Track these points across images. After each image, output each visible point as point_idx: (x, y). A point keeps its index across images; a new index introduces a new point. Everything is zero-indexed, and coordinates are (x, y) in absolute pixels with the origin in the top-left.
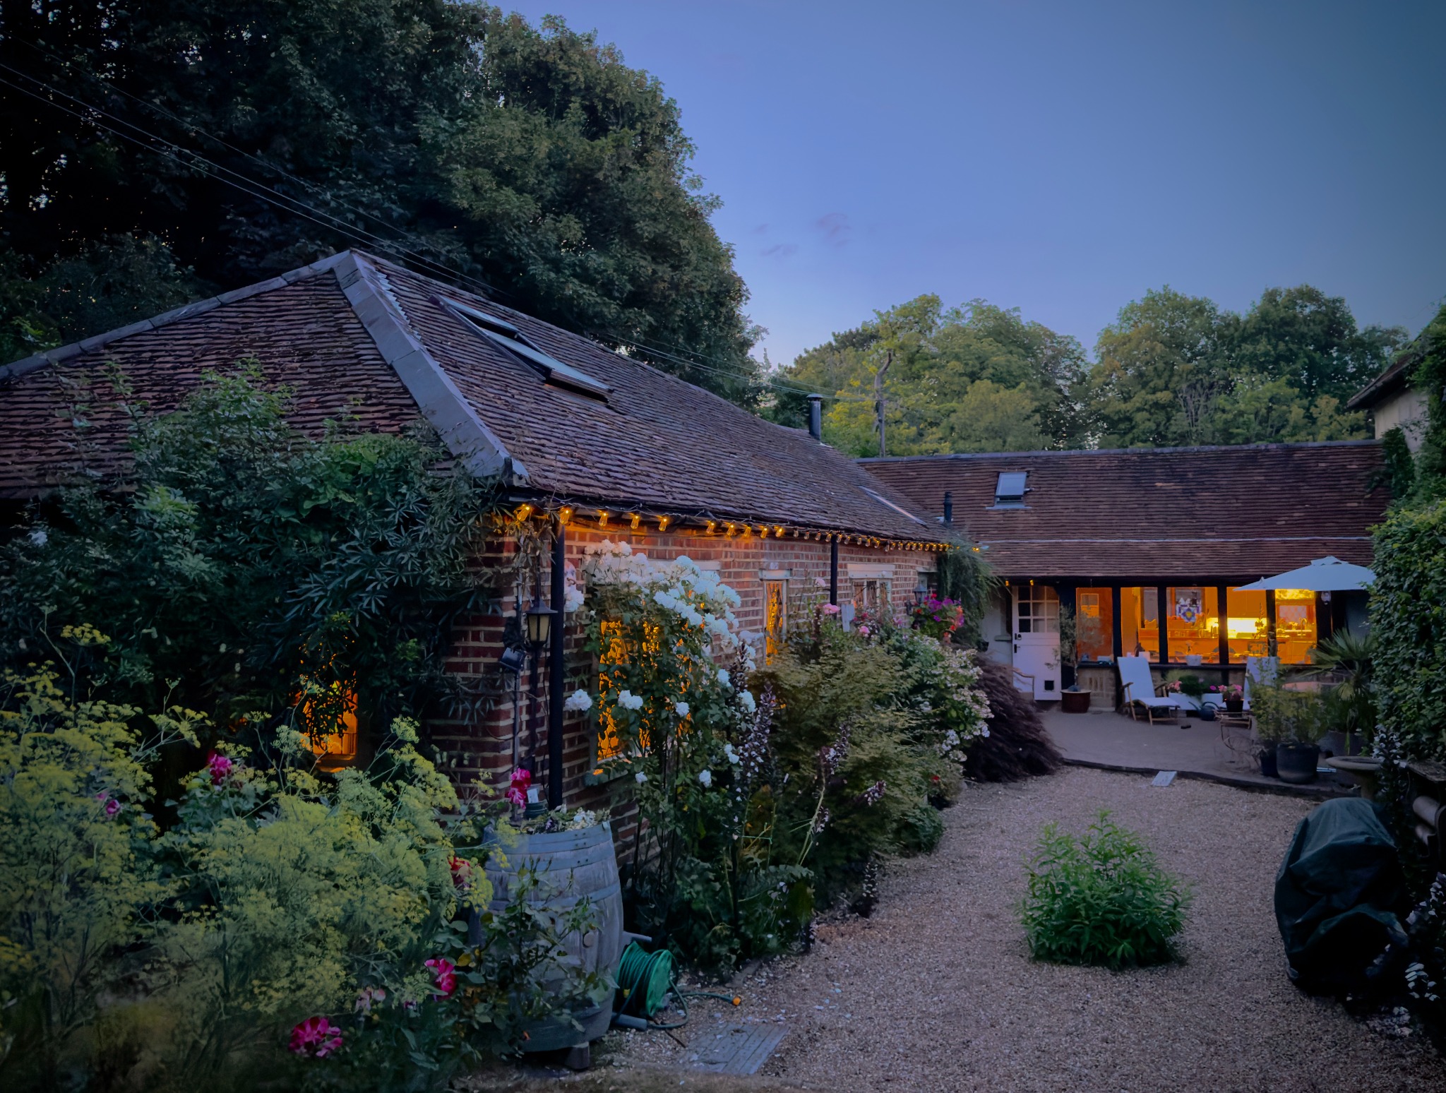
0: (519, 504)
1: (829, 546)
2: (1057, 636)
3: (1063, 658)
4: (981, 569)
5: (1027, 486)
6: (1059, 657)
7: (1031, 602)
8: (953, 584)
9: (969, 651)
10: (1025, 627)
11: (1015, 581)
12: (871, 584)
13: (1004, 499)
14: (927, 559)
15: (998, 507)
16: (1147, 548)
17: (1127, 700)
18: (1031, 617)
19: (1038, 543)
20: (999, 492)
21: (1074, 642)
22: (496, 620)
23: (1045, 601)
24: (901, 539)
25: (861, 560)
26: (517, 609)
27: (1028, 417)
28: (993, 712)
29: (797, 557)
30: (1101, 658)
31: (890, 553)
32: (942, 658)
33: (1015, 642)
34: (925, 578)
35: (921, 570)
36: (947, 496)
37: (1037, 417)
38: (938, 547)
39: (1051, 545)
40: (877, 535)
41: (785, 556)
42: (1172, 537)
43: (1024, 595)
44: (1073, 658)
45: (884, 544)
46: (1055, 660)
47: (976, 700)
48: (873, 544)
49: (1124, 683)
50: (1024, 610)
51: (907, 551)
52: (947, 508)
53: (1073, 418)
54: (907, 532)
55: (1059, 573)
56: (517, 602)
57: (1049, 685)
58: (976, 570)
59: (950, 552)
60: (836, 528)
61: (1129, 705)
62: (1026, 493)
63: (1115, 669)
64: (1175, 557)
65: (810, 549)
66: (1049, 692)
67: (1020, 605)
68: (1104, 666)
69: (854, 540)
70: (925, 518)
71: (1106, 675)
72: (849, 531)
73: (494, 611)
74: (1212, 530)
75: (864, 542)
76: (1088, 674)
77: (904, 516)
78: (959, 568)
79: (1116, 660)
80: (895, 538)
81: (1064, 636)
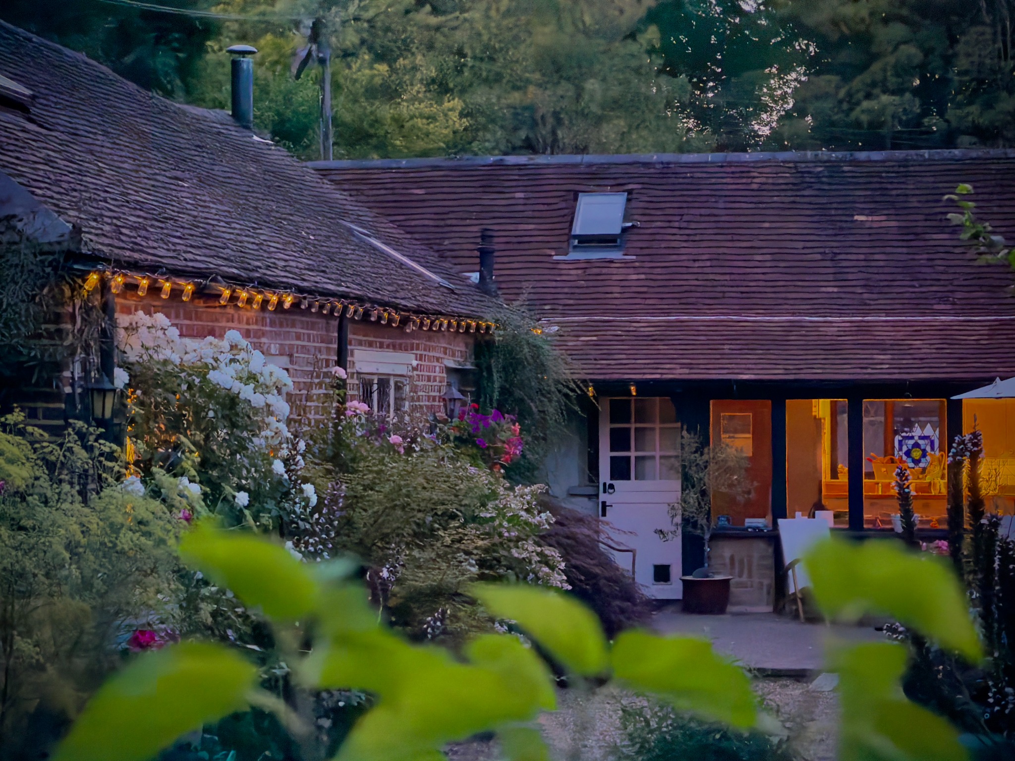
0: (88, 272)
1: (335, 323)
2: (676, 484)
3: (686, 521)
4: (549, 364)
5: (626, 218)
6: (678, 519)
7: (633, 426)
8: (503, 391)
9: (534, 487)
10: (621, 470)
11: (604, 387)
12: (383, 383)
13: (587, 241)
14: (460, 347)
15: (573, 256)
16: (833, 330)
17: (792, 590)
18: (633, 454)
19: (646, 322)
20: (577, 230)
21: (703, 493)
22: (57, 396)
23: (657, 426)
24: (426, 312)
25: (371, 344)
26: (72, 385)
27: (632, 36)
28: (569, 581)
29: (298, 338)
30: (750, 522)
31: (412, 335)
32: (494, 495)
33: (603, 497)
34: (454, 379)
35: (452, 365)
36: (485, 236)
37: (652, 34)
38: (478, 328)
39: (669, 324)
40: (396, 307)
41: (287, 335)
42: (878, 311)
43: (619, 413)
44: (702, 521)
45: (404, 321)
46: (672, 524)
47: (545, 561)
48: (390, 321)
49: (787, 560)
50: (620, 441)
51: (433, 333)
52: (485, 257)
53: (736, 28)
54: (432, 301)
55: (679, 373)
56: (73, 378)
57: (662, 573)
58: (542, 368)
59: (498, 337)
60: (345, 296)
61: (794, 600)
62: (625, 230)
63: (774, 539)
64: (881, 347)
65: (312, 326)
66: (662, 586)
67: (613, 432)
68: (757, 535)
69: (367, 314)
70: (449, 276)
71: (760, 550)
72: (360, 300)
73: (57, 387)
74: (943, 300)
75: (380, 318)
76: (727, 550)
77: (420, 275)
78: (513, 365)
79: (775, 524)
80: (418, 311)
81: (687, 482)
